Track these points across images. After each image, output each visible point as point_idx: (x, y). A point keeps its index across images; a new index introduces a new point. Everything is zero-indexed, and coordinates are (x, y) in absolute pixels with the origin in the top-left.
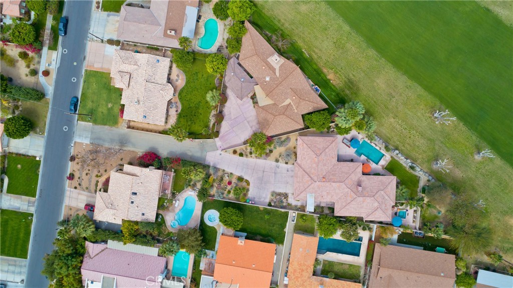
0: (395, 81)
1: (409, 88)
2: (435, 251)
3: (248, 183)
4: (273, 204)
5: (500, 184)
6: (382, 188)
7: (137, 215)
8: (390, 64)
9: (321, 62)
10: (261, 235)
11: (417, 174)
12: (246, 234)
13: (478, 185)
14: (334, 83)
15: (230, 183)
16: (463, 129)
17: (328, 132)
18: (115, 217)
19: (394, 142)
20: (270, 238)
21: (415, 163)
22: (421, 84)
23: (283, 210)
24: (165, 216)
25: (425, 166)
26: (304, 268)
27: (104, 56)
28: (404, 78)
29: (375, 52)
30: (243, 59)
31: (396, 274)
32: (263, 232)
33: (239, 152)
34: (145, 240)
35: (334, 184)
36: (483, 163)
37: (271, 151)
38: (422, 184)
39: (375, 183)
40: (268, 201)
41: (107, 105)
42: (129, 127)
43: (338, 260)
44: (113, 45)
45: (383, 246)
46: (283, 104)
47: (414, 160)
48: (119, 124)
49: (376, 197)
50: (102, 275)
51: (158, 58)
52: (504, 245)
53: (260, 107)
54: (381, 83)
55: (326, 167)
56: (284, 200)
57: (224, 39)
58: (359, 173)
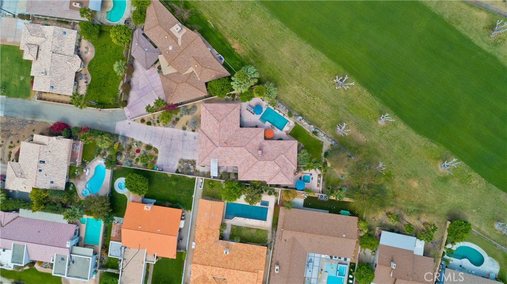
0: (299, 50)
1: (313, 56)
2: (339, 214)
3: (156, 151)
4: (180, 171)
5: (404, 148)
6: (283, 152)
7: (46, 183)
8: (293, 33)
9: (226, 33)
10: (169, 201)
11: (320, 139)
12: (155, 201)
13: (381, 149)
14: (239, 52)
15: (138, 151)
16: (366, 95)
17: (233, 100)
18: (26, 186)
19: (298, 109)
20: (178, 204)
21: (320, 129)
22: (325, 52)
23: (191, 177)
24: (77, 185)
25: (328, 132)
26: (210, 232)
27: (16, 31)
28: (309, 47)
29: (279, 22)
30: (147, 30)
31: (299, 236)
32: (172, 198)
33: (146, 121)
34: (54, 207)
35: (235, 149)
36: (386, 128)
37: (178, 119)
38: (325, 148)
39: (276, 147)
40: (176, 168)
41: (19, 78)
42: (40, 99)
43: (246, 225)
44: (24, 19)
45: (287, 210)
46: (186, 73)
47: (318, 126)
48: (32, 96)
49: (276, 161)
50: (13, 243)
51: (65, 29)
52: (407, 207)
53: (164, 76)
54: (285, 51)
55: (228, 133)
56: (191, 167)
57: (131, 12)
58: (261, 137)
